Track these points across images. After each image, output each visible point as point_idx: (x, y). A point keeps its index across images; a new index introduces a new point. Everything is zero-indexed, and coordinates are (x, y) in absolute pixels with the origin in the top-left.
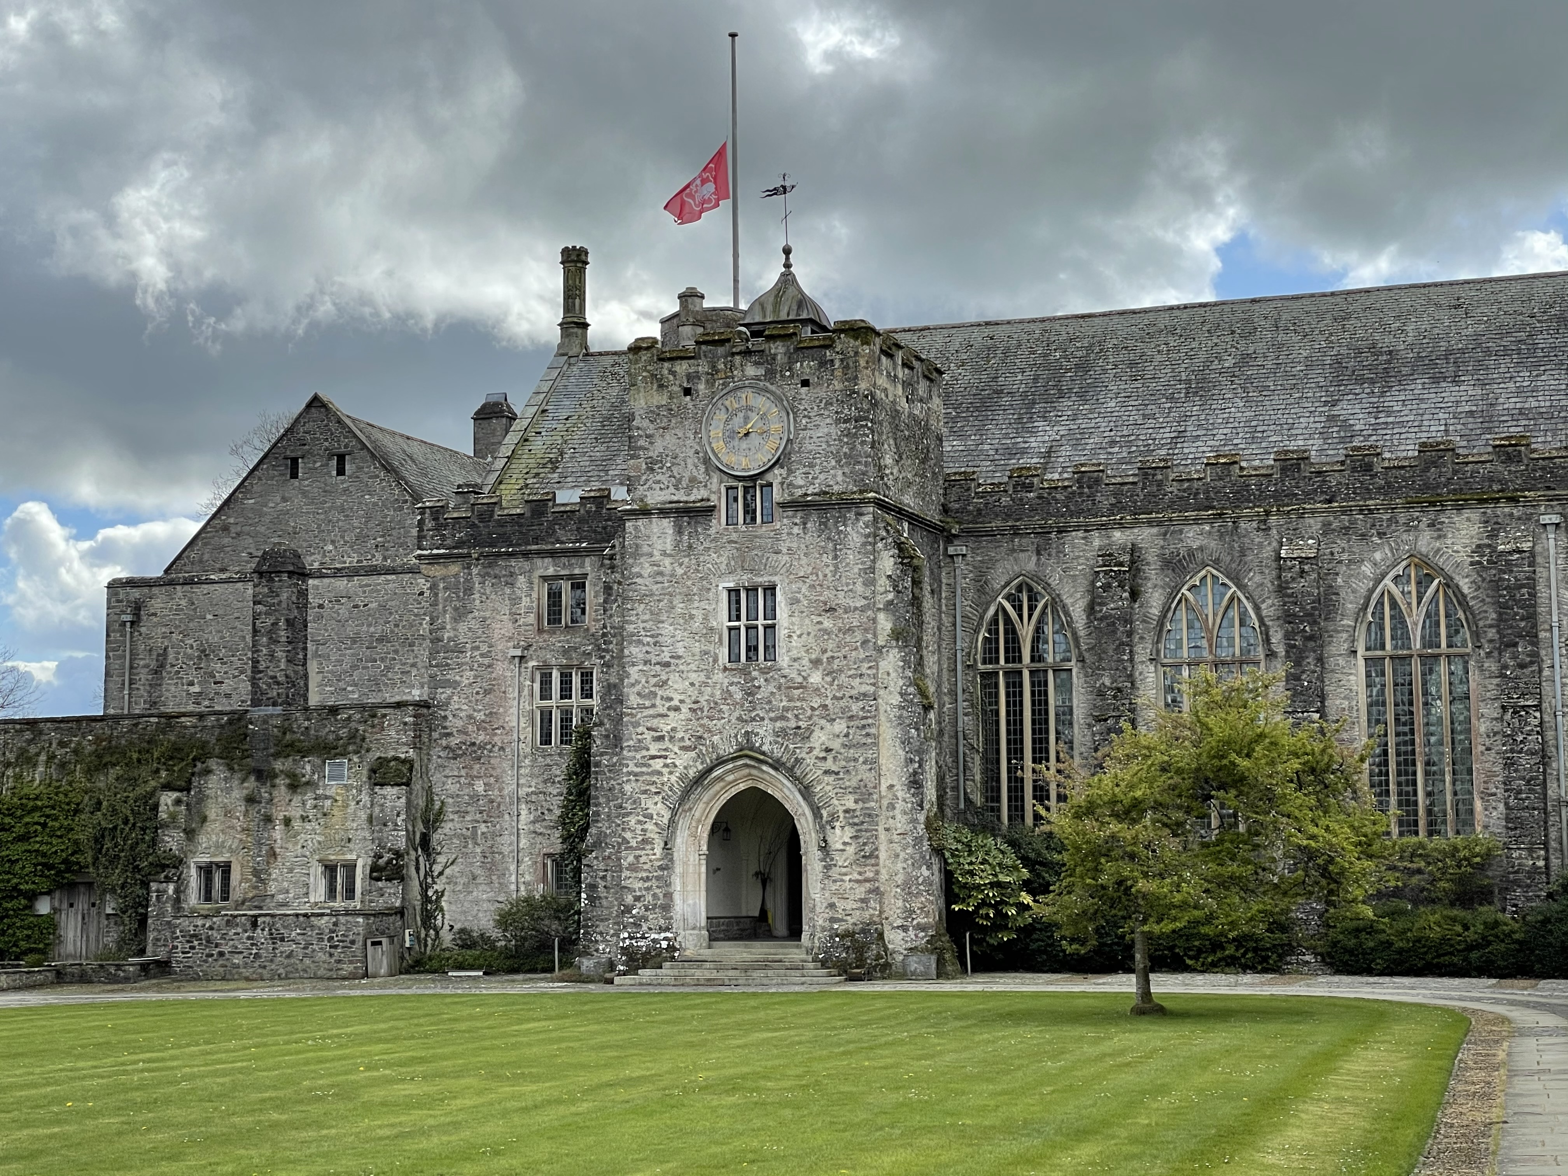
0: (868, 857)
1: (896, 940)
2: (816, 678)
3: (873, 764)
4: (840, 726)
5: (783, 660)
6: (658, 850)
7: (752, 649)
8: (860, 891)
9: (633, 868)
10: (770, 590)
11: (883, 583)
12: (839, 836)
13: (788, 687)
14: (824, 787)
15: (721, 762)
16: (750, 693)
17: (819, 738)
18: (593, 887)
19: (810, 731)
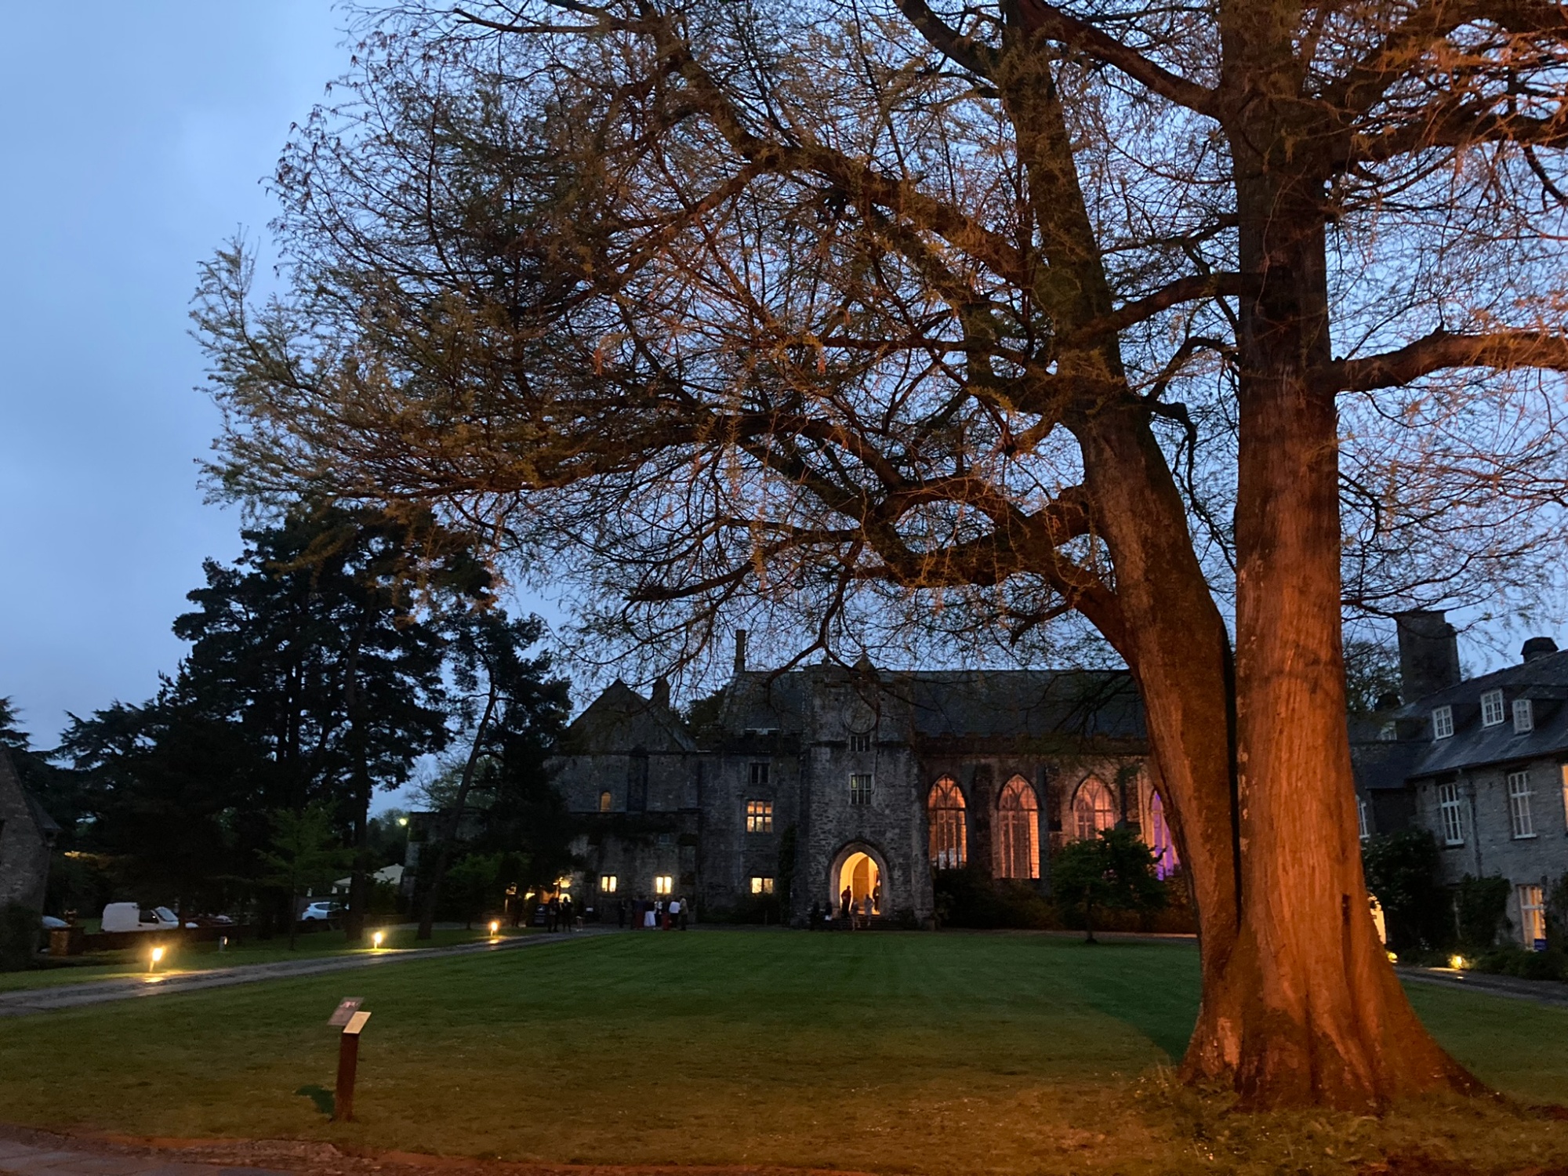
0: (907, 881)
1: (919, 914)
2: (887, 812)
3: (910, 846)
4: (897, 831)
5: (874, 803)
6: (823, 877)
7: (861, 801)
8: (905, 895)
9: (814, 882)
10: (869, 777)
11: (913, 777)
12: (897, 874)
13: (877, 814)
14: (892, 854)
15: (849, 842)
16: (861, 816)
17: (889, 835)
18: (795, 890)
19: (885, 832)
